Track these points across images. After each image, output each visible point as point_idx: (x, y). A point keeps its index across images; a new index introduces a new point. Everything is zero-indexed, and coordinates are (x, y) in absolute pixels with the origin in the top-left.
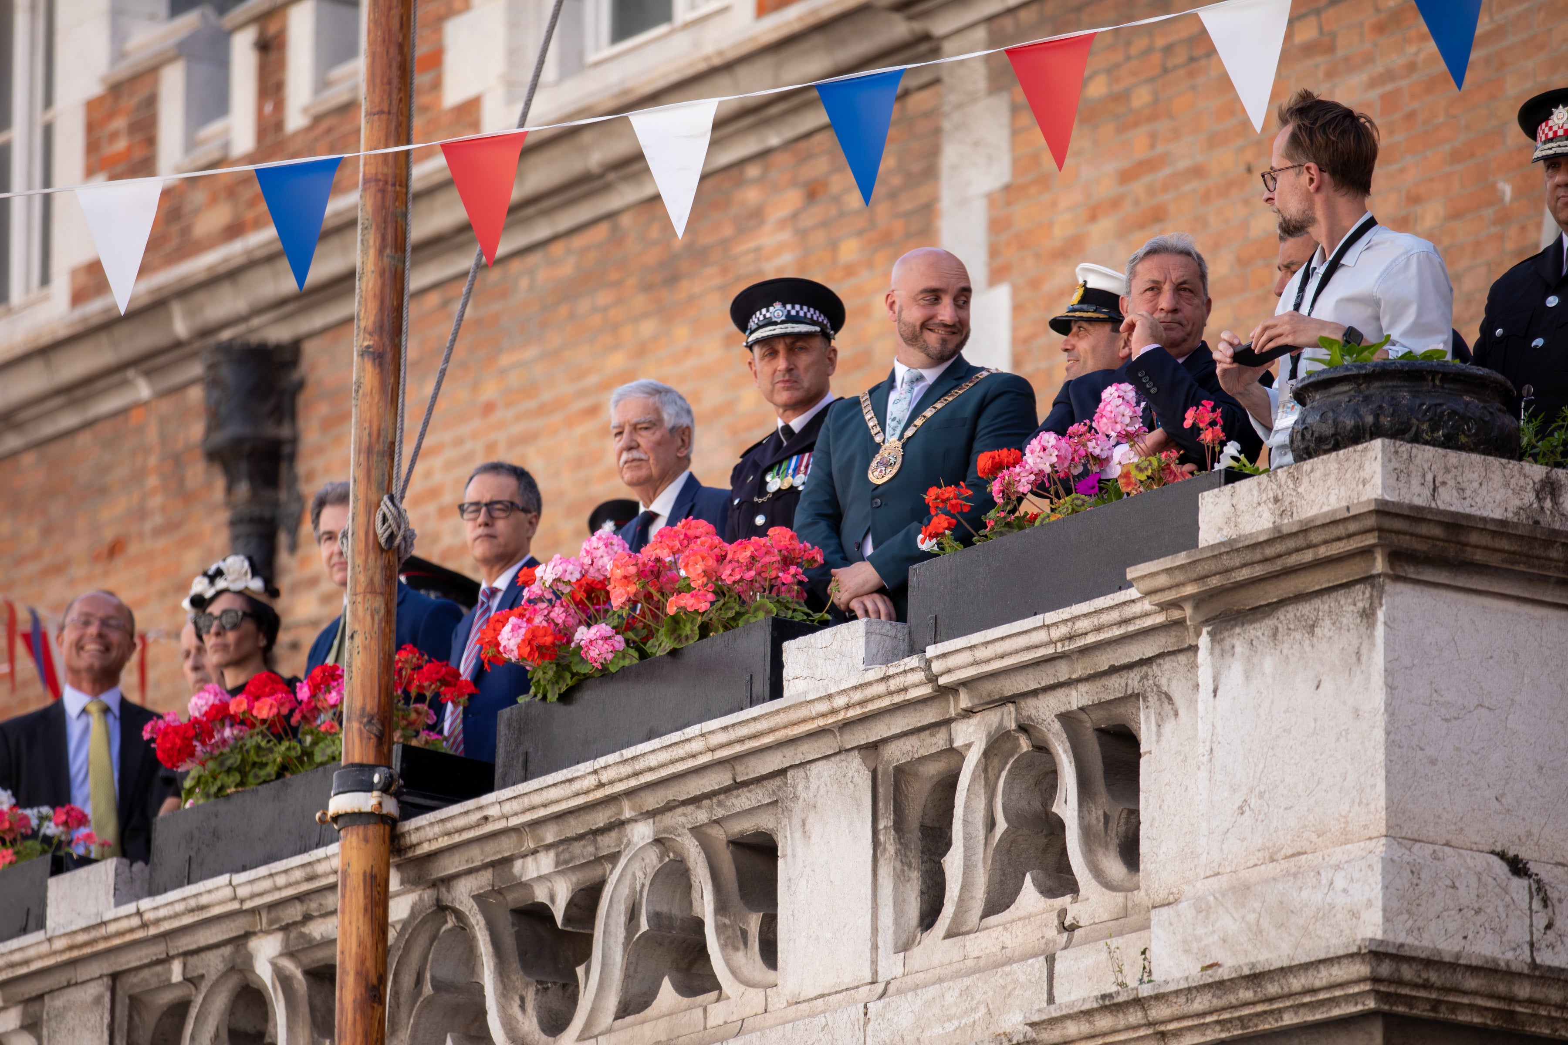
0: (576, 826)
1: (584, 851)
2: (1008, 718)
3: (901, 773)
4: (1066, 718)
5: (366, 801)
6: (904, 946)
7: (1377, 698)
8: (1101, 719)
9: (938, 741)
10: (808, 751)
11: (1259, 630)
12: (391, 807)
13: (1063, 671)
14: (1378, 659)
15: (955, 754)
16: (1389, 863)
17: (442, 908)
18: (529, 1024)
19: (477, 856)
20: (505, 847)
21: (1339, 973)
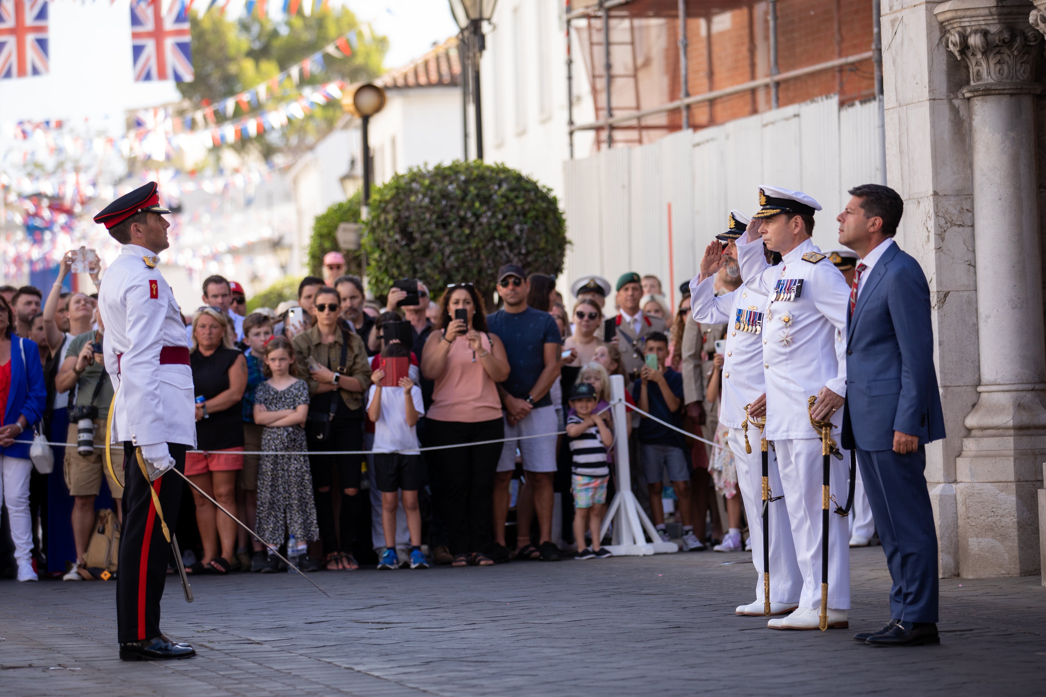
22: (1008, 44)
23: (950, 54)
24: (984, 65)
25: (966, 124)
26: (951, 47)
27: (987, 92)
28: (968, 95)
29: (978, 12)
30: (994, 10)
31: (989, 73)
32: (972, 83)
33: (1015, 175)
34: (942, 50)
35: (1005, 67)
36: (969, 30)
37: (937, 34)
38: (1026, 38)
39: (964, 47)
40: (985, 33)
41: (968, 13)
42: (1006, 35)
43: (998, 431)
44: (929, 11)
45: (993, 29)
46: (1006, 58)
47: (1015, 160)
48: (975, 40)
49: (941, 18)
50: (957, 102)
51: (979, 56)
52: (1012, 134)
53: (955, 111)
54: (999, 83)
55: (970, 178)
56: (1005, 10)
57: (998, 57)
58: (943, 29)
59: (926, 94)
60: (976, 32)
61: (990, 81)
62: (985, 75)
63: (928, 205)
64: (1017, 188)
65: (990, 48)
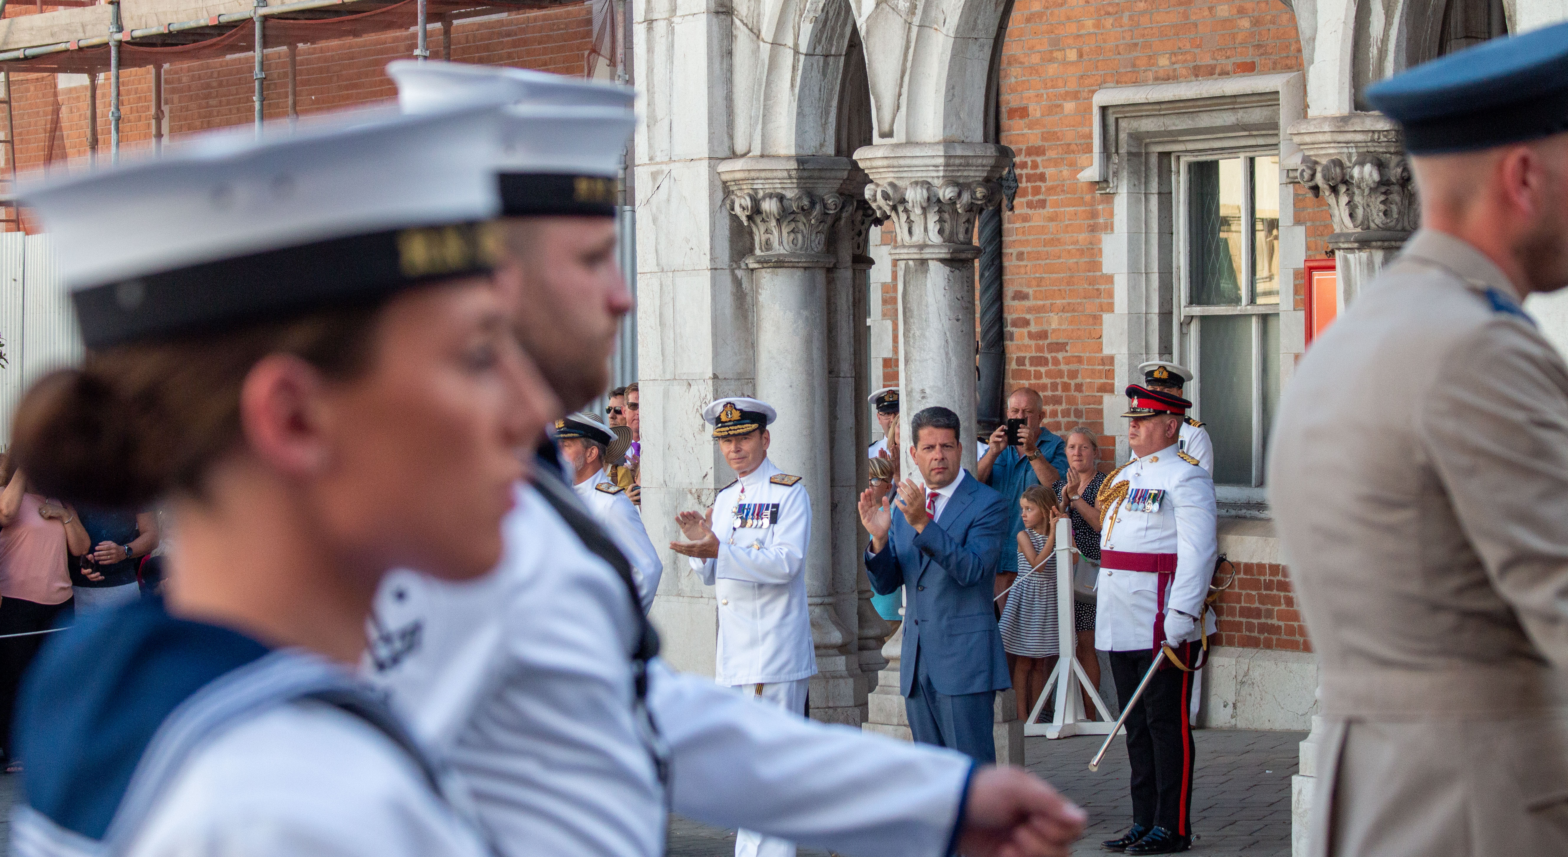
22: (806, 211)
23: (735, 218)
24: (776, 233)
25: (749, 299)
26: (738, 210)
27: (779, 264)
28: (751, 266)
29: (775, 174)
30: (793, 173)
31: (781, 243)
32: (758, 252)
33: (809, 360)
34: (725, 213)
35: (800, 237)
36: (761, 194)
37: (720, 195)
38: (825, 206)
39: (756, 211)
40: (781, 198)
41: (763, 175)
42: (806, 202)
44: (712, 168)
45: (789, 194)
46: (801, 226)
47: (808, 342)
48: (770, 206)
49: (725, 177)
50: (739, 273)
51: (773, 223)
52: (805, 313)
53: (737, 283)
54: (793, 254)
55: (752, 361)
56: (806, 174)
57: (793, 225)
58: (728, 190)
59: (706, 263)
60: (771, 196)
61: (782, 251)
62: (776, 244)
64: (810, 374)
65: (785, 215)
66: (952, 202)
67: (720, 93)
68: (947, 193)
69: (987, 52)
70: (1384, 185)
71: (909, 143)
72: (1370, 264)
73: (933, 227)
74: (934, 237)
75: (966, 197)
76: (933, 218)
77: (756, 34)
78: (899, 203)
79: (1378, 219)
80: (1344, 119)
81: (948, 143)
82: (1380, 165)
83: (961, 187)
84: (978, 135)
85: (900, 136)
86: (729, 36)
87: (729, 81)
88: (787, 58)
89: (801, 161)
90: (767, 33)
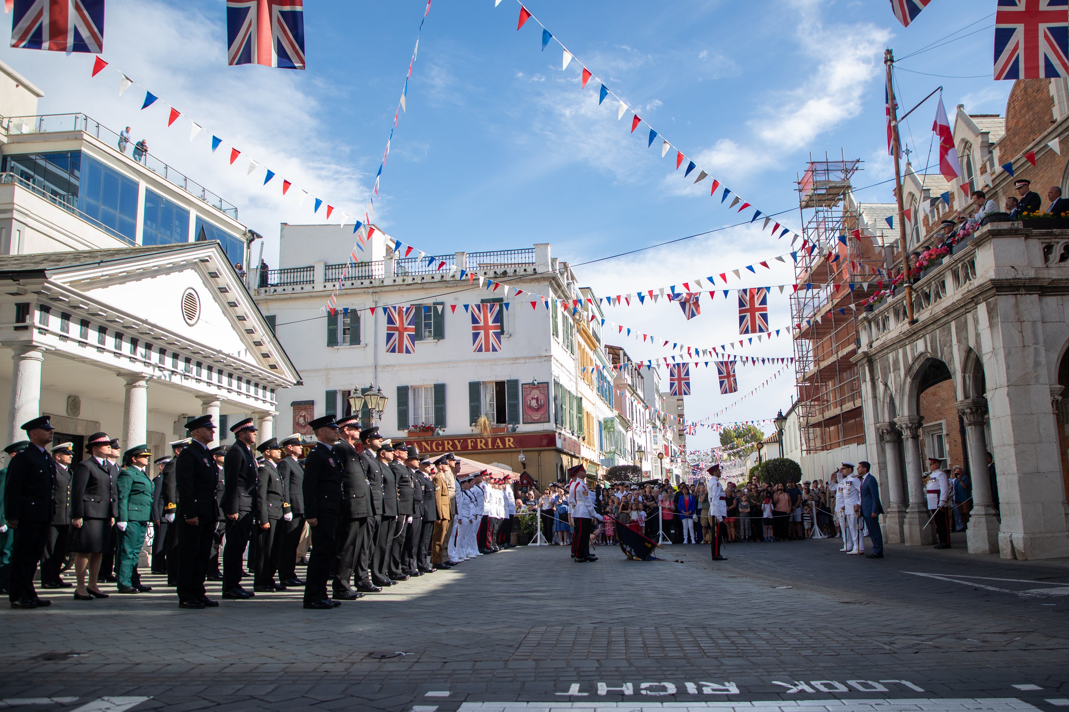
0: (927, 283)
1: (929, 286)
2: (962, 262)
3: (955, 271)
4: (968, 261)
5: (907, 285)
6: (957, 289)
7: (992, 252)
8: (971, 261)
9: (957, 267)
10: (946, 270)
11: (981, 247)
12: (910, 285)
13: (966, 256)
14: (992, 247)
15: (959, 267)
16: (995, 270)
17: (918, 295)
18: (927, 305)
19: (920, 288)
20: (922, 287)
21: (988, 283)
22: (892, 432)
23: (880, 434)
25: (884, 449)
27: (888, 442)
28: (884, 443)
29: (885, 426)
30: (888, 425)
31: (888, 438)
32: (885, 440)
33: (895, 459)
34: (878, 434)
35: (891, 437)
36: (883, 429)
39: (883, 433)
40: (887, 430)
41: (883, 426)
43: (894, 512)
44: (875, 426)
47: (895, 455)
48: (885, 431)
49: (877, 427)
50: (882, 444)
51: (886, 435)
52: (892, 451)
53: (882, 446)
54: (890, 440)
55: (886, 459)
56: (891, 425)
57: (890, 435)
58: (878, 429)
59: (875, 442)
61: (888, 440)
63: (877, 465)
65: (888, 433)
66: (911, 427)
67: (875, 412)
68: (910, 425)
69: (916, 399)
70: (972, 413)
71: (902, 416)
72: (972, 428)
73: (909, 432)
74: (909, 433)
75: (914, 426)
76: (908, 430)
77: (880, 400)
78: (902, 428)
79: (972, 420)
80: (962, 401)
81: (909, 416)
82: (971, 409)
83: (912, 424)
84: (916, 414)
85: (901, 416)
86: (876, 402)
87: (877, 410)
88: (886, 404)
89: (889, 423)
90: (882, 400)
